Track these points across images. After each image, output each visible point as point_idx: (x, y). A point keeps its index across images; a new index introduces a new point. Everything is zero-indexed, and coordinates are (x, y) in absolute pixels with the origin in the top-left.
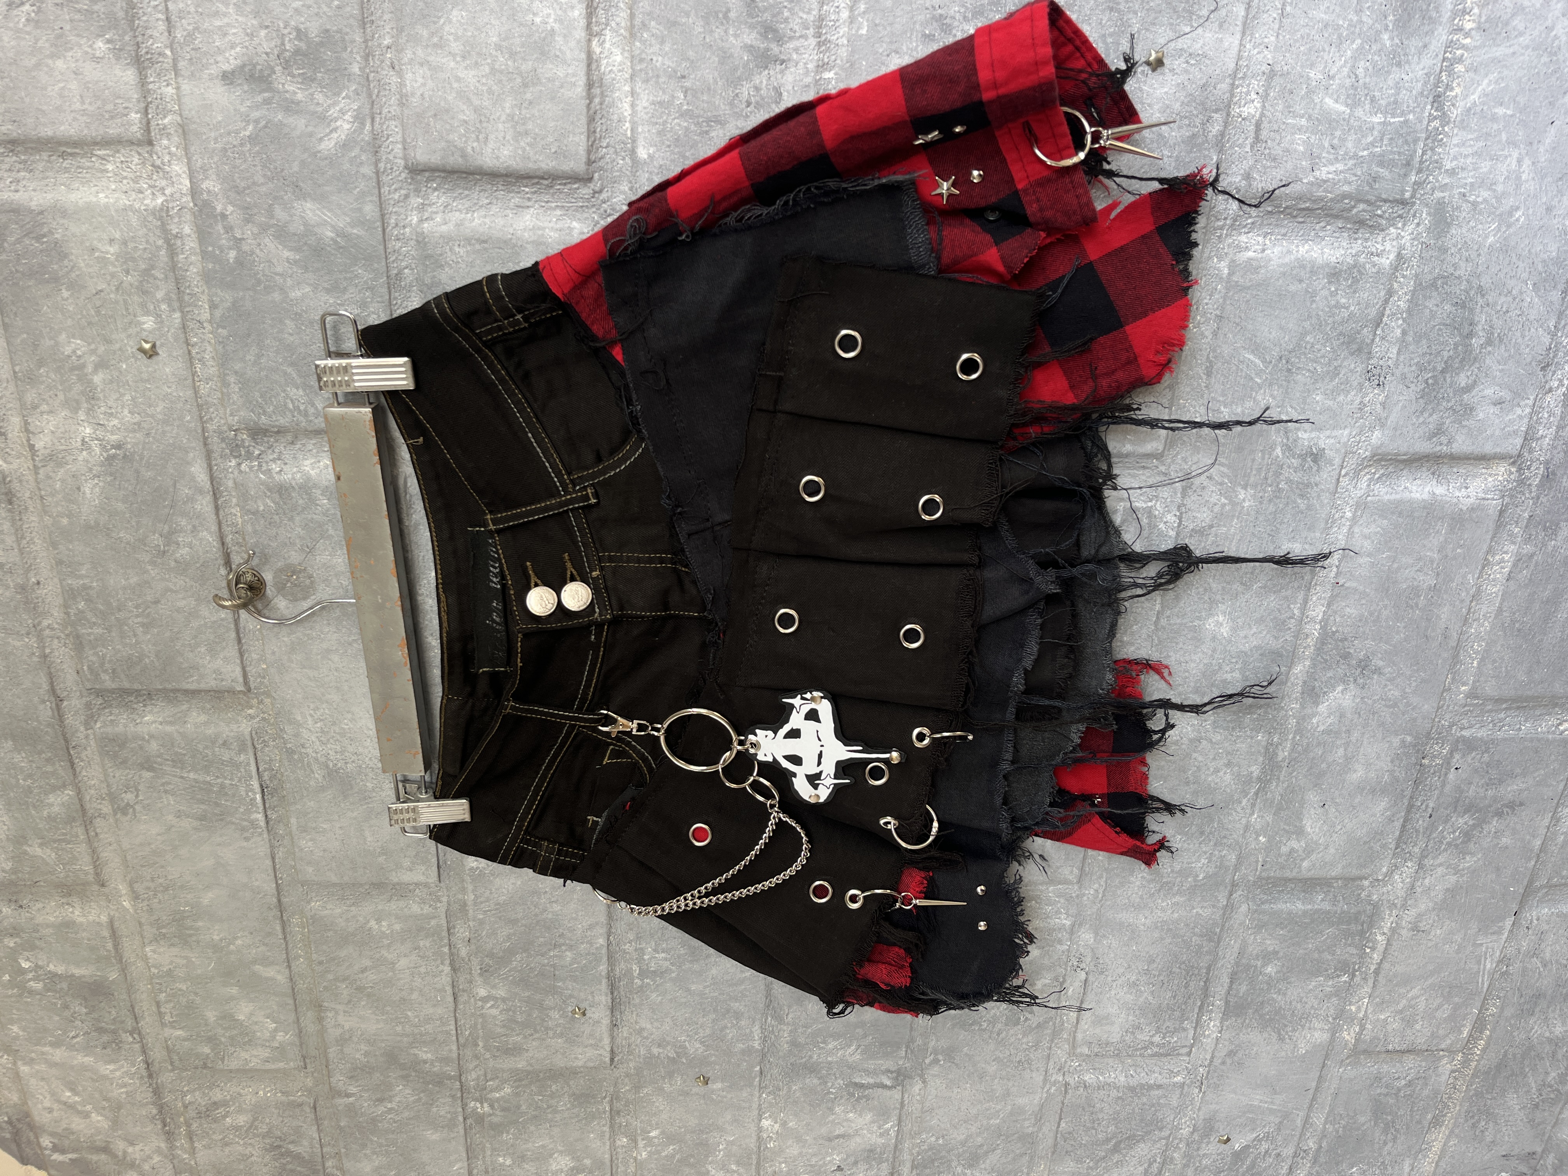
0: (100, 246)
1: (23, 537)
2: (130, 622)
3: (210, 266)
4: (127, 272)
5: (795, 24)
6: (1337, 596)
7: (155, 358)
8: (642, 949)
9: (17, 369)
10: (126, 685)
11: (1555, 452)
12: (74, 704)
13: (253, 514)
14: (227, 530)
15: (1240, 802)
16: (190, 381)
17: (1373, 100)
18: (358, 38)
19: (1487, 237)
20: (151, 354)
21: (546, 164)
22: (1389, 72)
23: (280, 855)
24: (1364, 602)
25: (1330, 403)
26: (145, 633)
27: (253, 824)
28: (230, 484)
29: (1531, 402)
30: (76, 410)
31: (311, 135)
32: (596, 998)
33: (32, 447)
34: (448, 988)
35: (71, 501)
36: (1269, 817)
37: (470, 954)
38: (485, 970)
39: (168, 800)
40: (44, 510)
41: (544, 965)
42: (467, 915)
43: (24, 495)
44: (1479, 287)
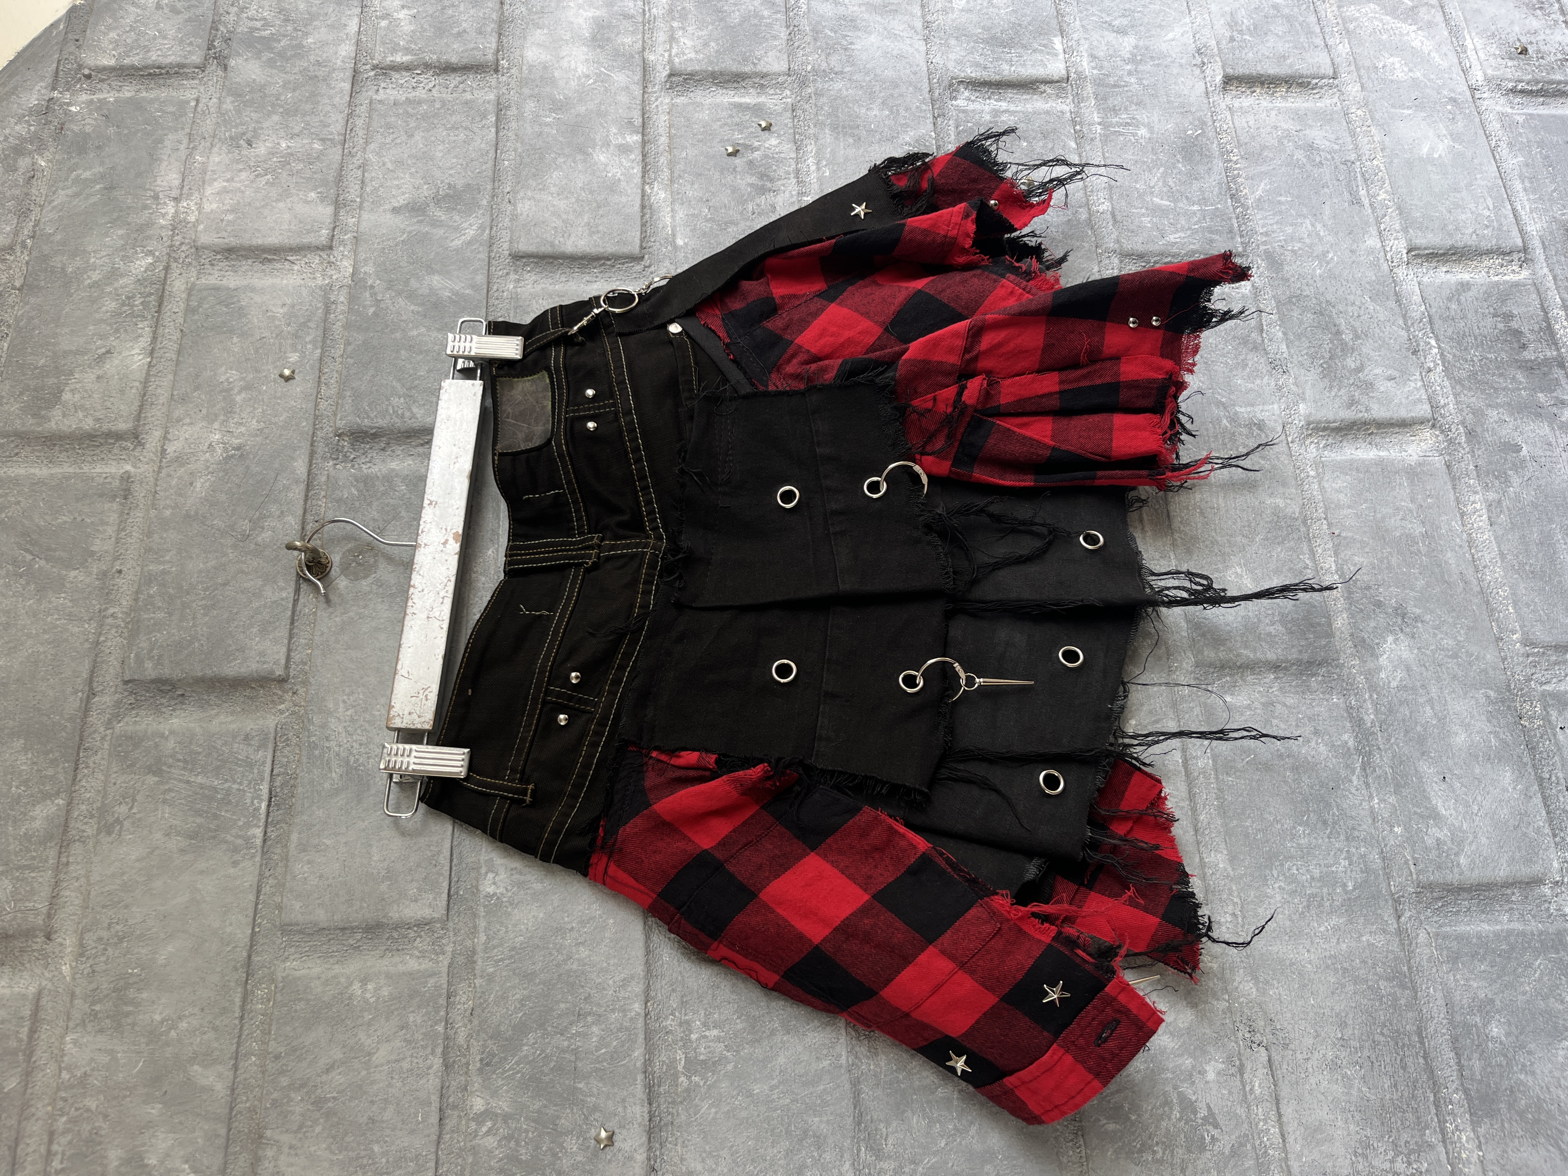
0: (273, 309)
1: (124, 530)
2: (194, 605)
3: (353, 318)
4: (289, 325)
5: (781, 172)
6: (1339, 544)
7: (291, 382)
8: (687, 1022)
9: (175, 393)
10: (166, 672)
11: (1464, 414)
12: (105, 700)
13: (337, 501)
14: (309, 518)
15: (1351, 781)
16: (313, 397)
17: (1187, 198)
18: (489, 187)
19: (1314, 270)
20: (288, 379)
21: (611, 248)
22: (1191, 183)
23: (266, 889)
24: (1367, 550)
25: (1250, 386)
26: (205, 615)
27: (248, 840)
28: (324, 479)
29: (1419, 378)
30: (213, 422)
31: (446, 238)
32: (629, 1111)
33: (163, 451)
34: (435, 1098)
35: (180, 495)
36: (1392, 799)
37: (470, 1036)
38: (486, 1063)
39: (163, 813)
40: (153, 505)
41: (563, 1051)
42: (474, 969)
43: (140, 493)
44: (1327, 301)
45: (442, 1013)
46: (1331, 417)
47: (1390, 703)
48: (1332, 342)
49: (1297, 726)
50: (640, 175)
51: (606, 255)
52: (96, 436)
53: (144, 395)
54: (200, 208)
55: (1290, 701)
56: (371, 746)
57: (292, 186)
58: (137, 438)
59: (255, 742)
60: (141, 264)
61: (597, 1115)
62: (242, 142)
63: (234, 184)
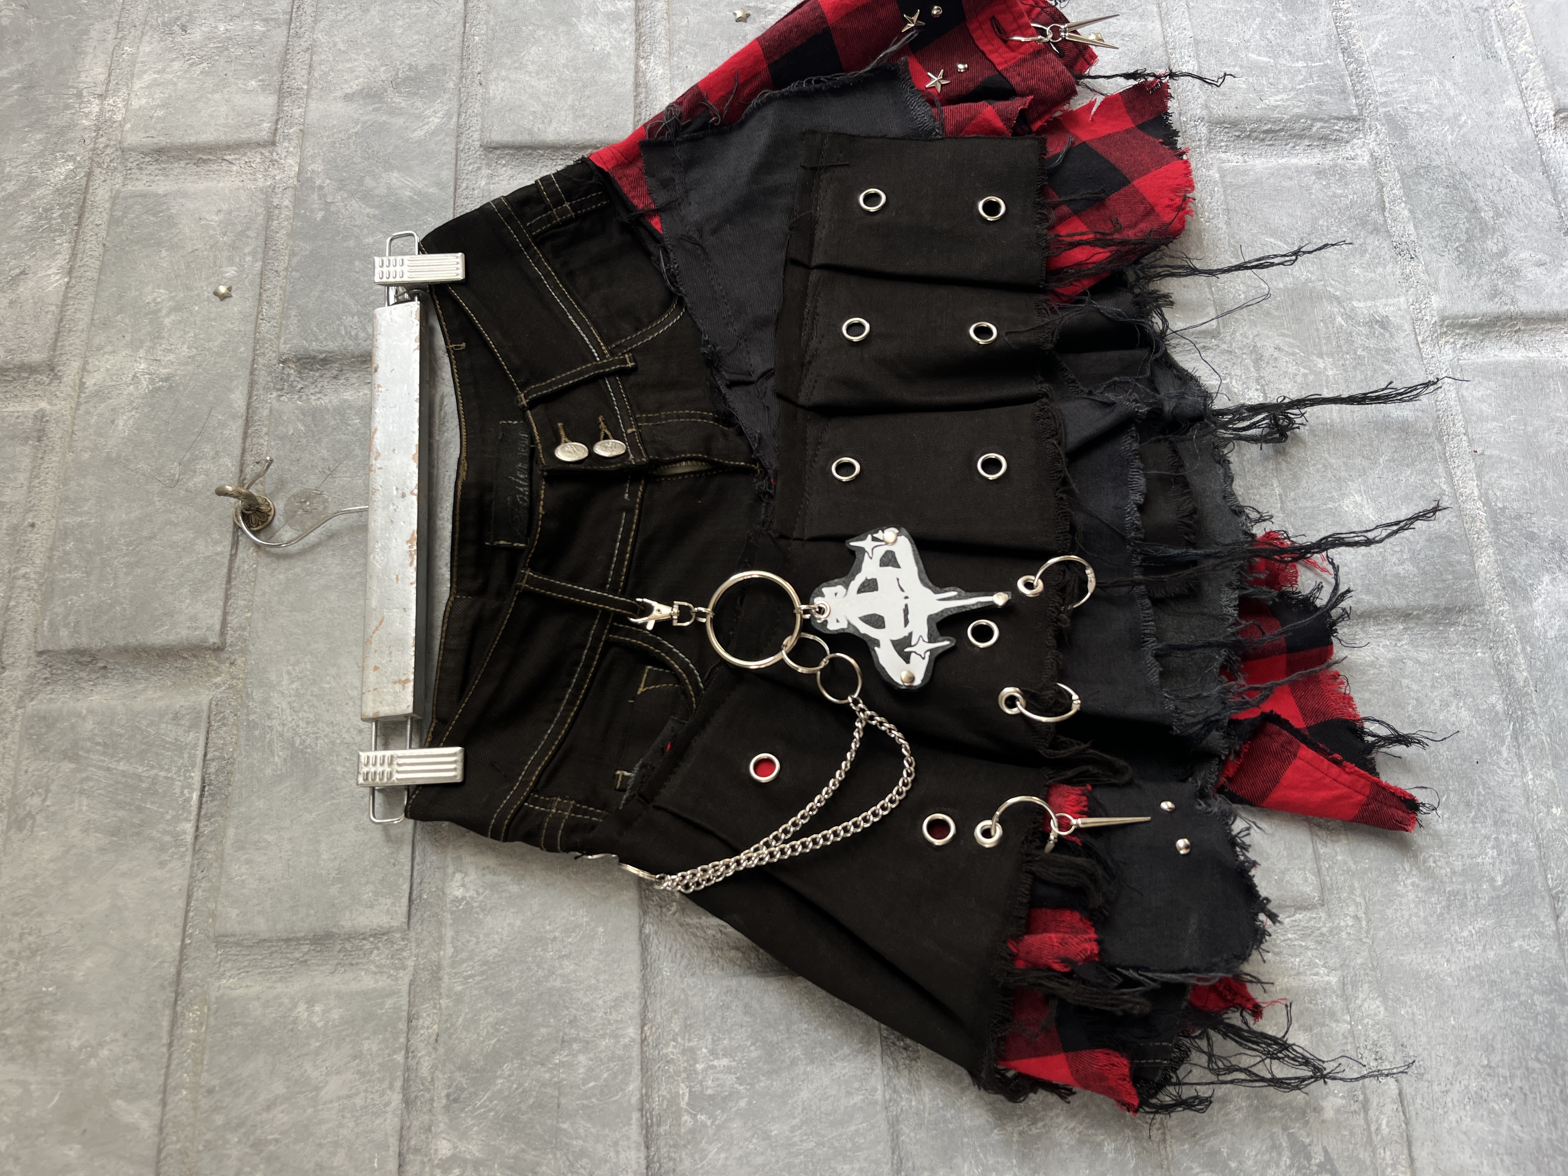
0: (207, 216)
1: (37, 476)
2: (115, 562)
3: (299, 224)
4: (225, 234)
6: (1483, 465)
7: (227, 300)
9: (96, 317)
10: (84, 641)
12: (16, 674)
13: (281, 439)
14: (249, 458)
15: (1499, 753)
16: (253, 317)
17: (1290, 53)
19: (1445, 135)
20: (223, 297)
21: (599, 133)
22: (1294, 36)
23: (199, 894)
24: (1517, 471)
25: (1371, 275)
26: (127, 574)
27: (177, 837)
28: (266, 413)
30: (137, 349)
31: (407, 128)
32: (622, 1156)
33: (82, 384)
34: (393, 1142)
35: (100, 435)
36: (1550, 774)
37: (434, 1067)
38: (453, 1100)
39: (80, 805)
40: (70, 447)
41: (544, 1085)
42: (439, 987)
43: (55, 433)
44: (1461, 173)
45: (402, 1040)
46: (1470, 310)
47: (1546, 657)
48: (1469, 221)
49: (1433, 686)
50: (633, 47)
51: (593, 143)
52: (8, 370)
53: (61, 320)
54: (127, 103)
55: (1424, 656)
56: (320, 725)
57: (230, 74)
58: (52, 370)
59: (185, 722)
60: (61, 171)
61: (584, 1161)
62: (175, 28)
63: (165, 76)
